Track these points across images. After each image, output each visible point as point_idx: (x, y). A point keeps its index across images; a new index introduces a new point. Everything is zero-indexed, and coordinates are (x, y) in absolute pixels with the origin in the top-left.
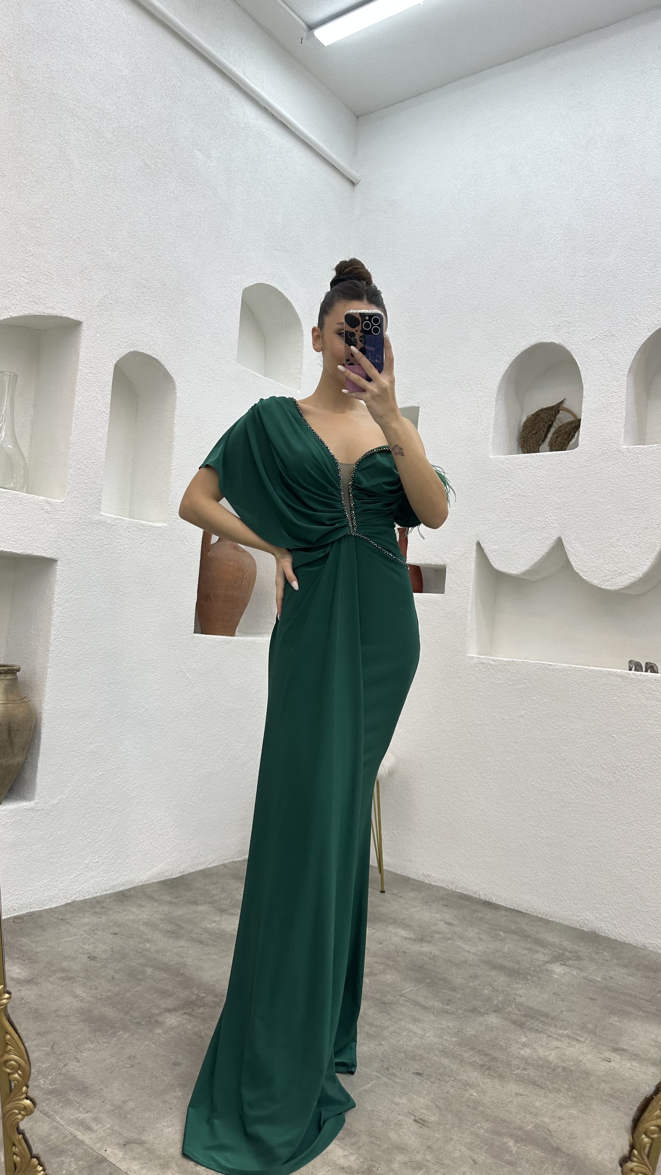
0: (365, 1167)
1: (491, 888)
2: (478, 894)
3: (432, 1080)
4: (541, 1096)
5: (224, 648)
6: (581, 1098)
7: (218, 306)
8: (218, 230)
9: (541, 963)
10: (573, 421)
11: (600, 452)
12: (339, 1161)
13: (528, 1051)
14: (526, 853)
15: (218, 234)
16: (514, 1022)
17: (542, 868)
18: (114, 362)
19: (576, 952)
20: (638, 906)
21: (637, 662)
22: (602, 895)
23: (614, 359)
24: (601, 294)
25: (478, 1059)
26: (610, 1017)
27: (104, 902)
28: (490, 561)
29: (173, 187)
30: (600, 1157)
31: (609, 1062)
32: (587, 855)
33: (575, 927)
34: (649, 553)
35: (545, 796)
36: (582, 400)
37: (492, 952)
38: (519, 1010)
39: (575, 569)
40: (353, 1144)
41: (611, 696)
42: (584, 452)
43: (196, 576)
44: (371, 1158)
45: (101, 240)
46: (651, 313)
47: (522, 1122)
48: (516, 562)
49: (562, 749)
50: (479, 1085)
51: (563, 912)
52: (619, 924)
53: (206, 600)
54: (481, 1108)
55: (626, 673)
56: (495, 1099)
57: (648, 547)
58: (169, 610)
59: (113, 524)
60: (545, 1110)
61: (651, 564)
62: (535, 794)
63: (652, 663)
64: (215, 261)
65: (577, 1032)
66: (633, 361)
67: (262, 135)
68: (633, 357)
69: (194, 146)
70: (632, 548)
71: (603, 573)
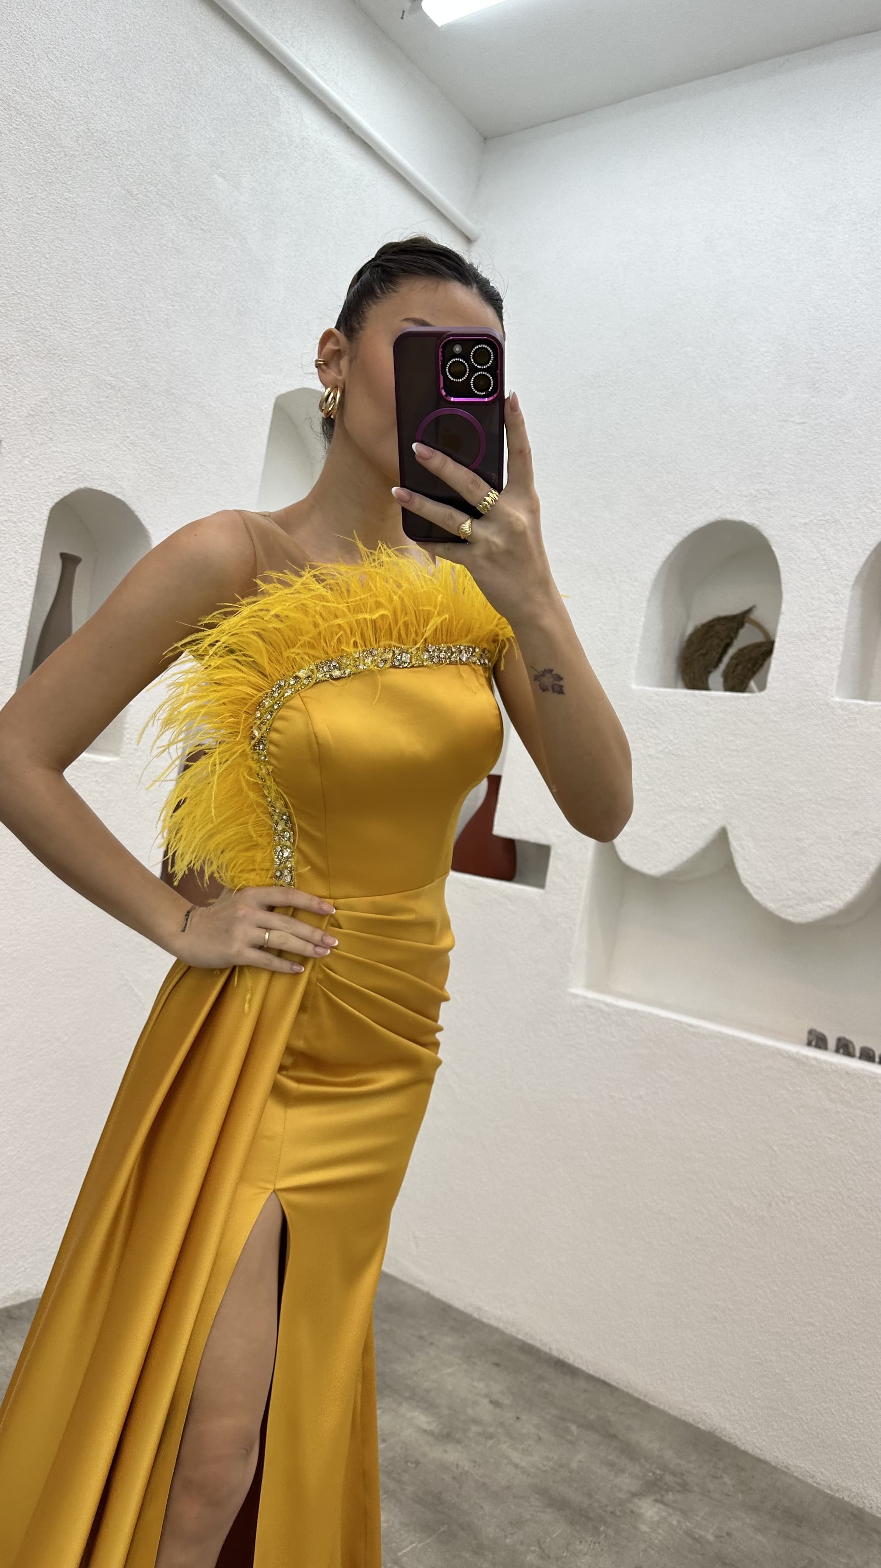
7: (233, 420)
8: (243, 303)
9: (624, 1497)
10: (763, 643)
11: (798, 703)
15: (242, 309)
18: (49, 504)
19: (682, 1474)
21: (822, 1034)
23: (834, 558)
28: (617, 849)
29: (174, 232)
33: (687, 1420)
34: (855, 872)
36: (779, 617)
37: (552, 1469)
39: (741, 879)
42: (774, 698)
45: (43, 310)
48: (655, 856)
51: (671, 1395)
52: (753, 1430)
55: (801, 1055)
57: (856, 863)
61: (857, 891)
63: (847, 1042)
64: (233, 351)
66: (862, 567)
67: (327, 158)
68: (864, 559)
69: (213, 168)
70: (832, 861)
71: (785, 894)
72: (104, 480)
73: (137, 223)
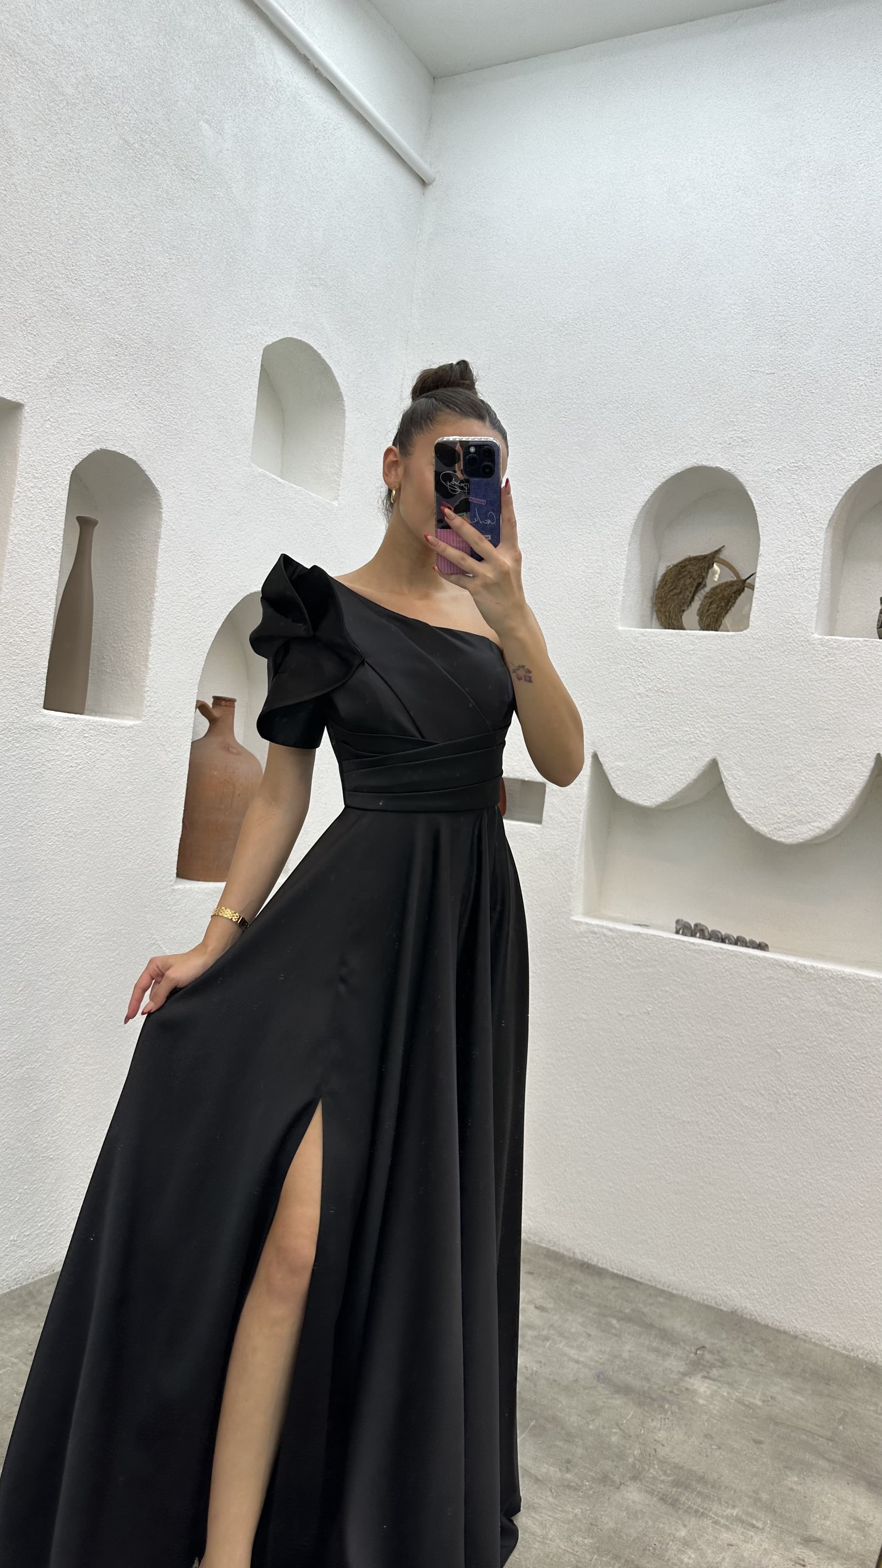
1: (591, 1245)
2: (572, 1251)
7: (227, 374)
9: (676, 1377)
10: (740, 579)
11: (780, 641)
16: (663, 1499)
18: (71, 467)
19: (719, 1352)
20: (800, 1282)
23: (808, 503)
24: (794, 404)
28: (612, 784)
29: (168, 182)
34: (842, 795)
36: (757, 561)
37: (608, 1360)
38: (665, 1473)
39: (735, 808)
42: (757, 637)
43: (181, 798)
46: (865, 441)
48: (651, 790)
52: (771, 1305)
57: (843, 787)
58: (141, 853)
59: (62, 728)
61: (845, 812)
65: (751, 1510)
66: (835, 512)
67: (299, 101)
68: (836, 503)
69: (200, 114)
70: (818, 786)
71: (776, 818)
72: (117, 440)
73: (134, 174)
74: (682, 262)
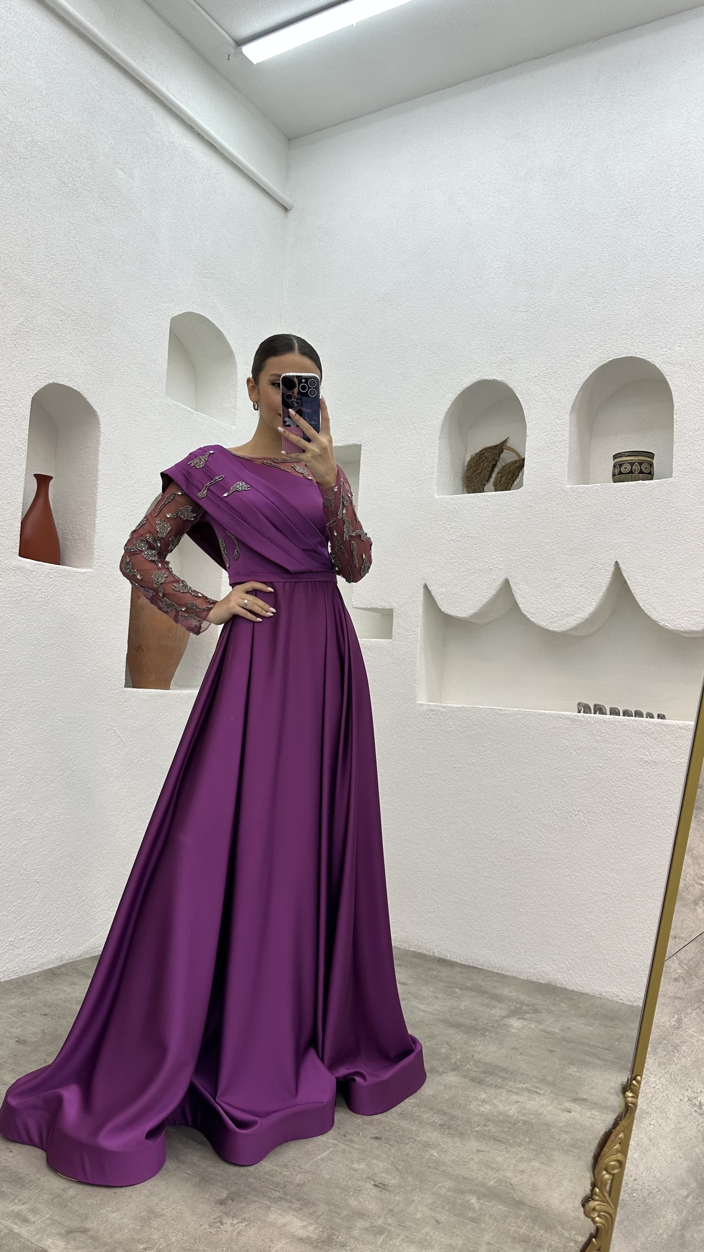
0: (325, 1236)
1: (445, 945)
2: (432, 951)
3: (391, 1143)
4: (502, 1151)
5: (158, 703)
6: (542, 1150)
7: (144, 335)
8: (143, 255)
9: (498, 1018)
10: (517, 460)
11: (545, 492)
12: (297, 1233)
13: (488, 1107)
14: (480, 906)
15: (143, 259)
16: (473, 1080)
17: (496, 921)
18: (31, 394)
19: (533, 1005)
20: (595, 954)
21: (586, 704)
22: (558, 946)
23: (557, 396)
24: (542, 329)
25: (437, 1119)
26: (569, 1068)
27: (32, 981)
28: (437, 603)
29: (94, 208)
30: (563, 1207)
31: (570, 1112)
32: (541, 904)
33: (532, 980)
34: (594, 593)
35: (498, 846)
36: (526, 439)
37: (448, 1010)
38: (477, 1067)
39: (523, 611)
40: (311, 1214)
41: (561, 739)
42: (529, 492)
43: (126, 625)
44: (330, 1227)
46: (592, 349)
47: (485, 1178)
48: (464, 605)
49: (513, 796)
50: (439, 1145)
51: (519, 965)
52: (575, 975)
53: (137, 651)
54: (442, 1168)
55: (575, 716)
56: (457, 1157)
57: (595, 588)
58: (97, 663)
59: (33, 570)
60: (506, 1165)
61: (597, 605)
62: (488, 844)
63: (601, 705)
64: (140, 288)
65: (537, 1085)
66: (576, 399)
67: (188, 155)
68: (576, 395)
69: (115, 164)
70: (578, 589)
71: (551, 615)
72: (65, 377)
73: (70, 203)
74: (462, 243)
